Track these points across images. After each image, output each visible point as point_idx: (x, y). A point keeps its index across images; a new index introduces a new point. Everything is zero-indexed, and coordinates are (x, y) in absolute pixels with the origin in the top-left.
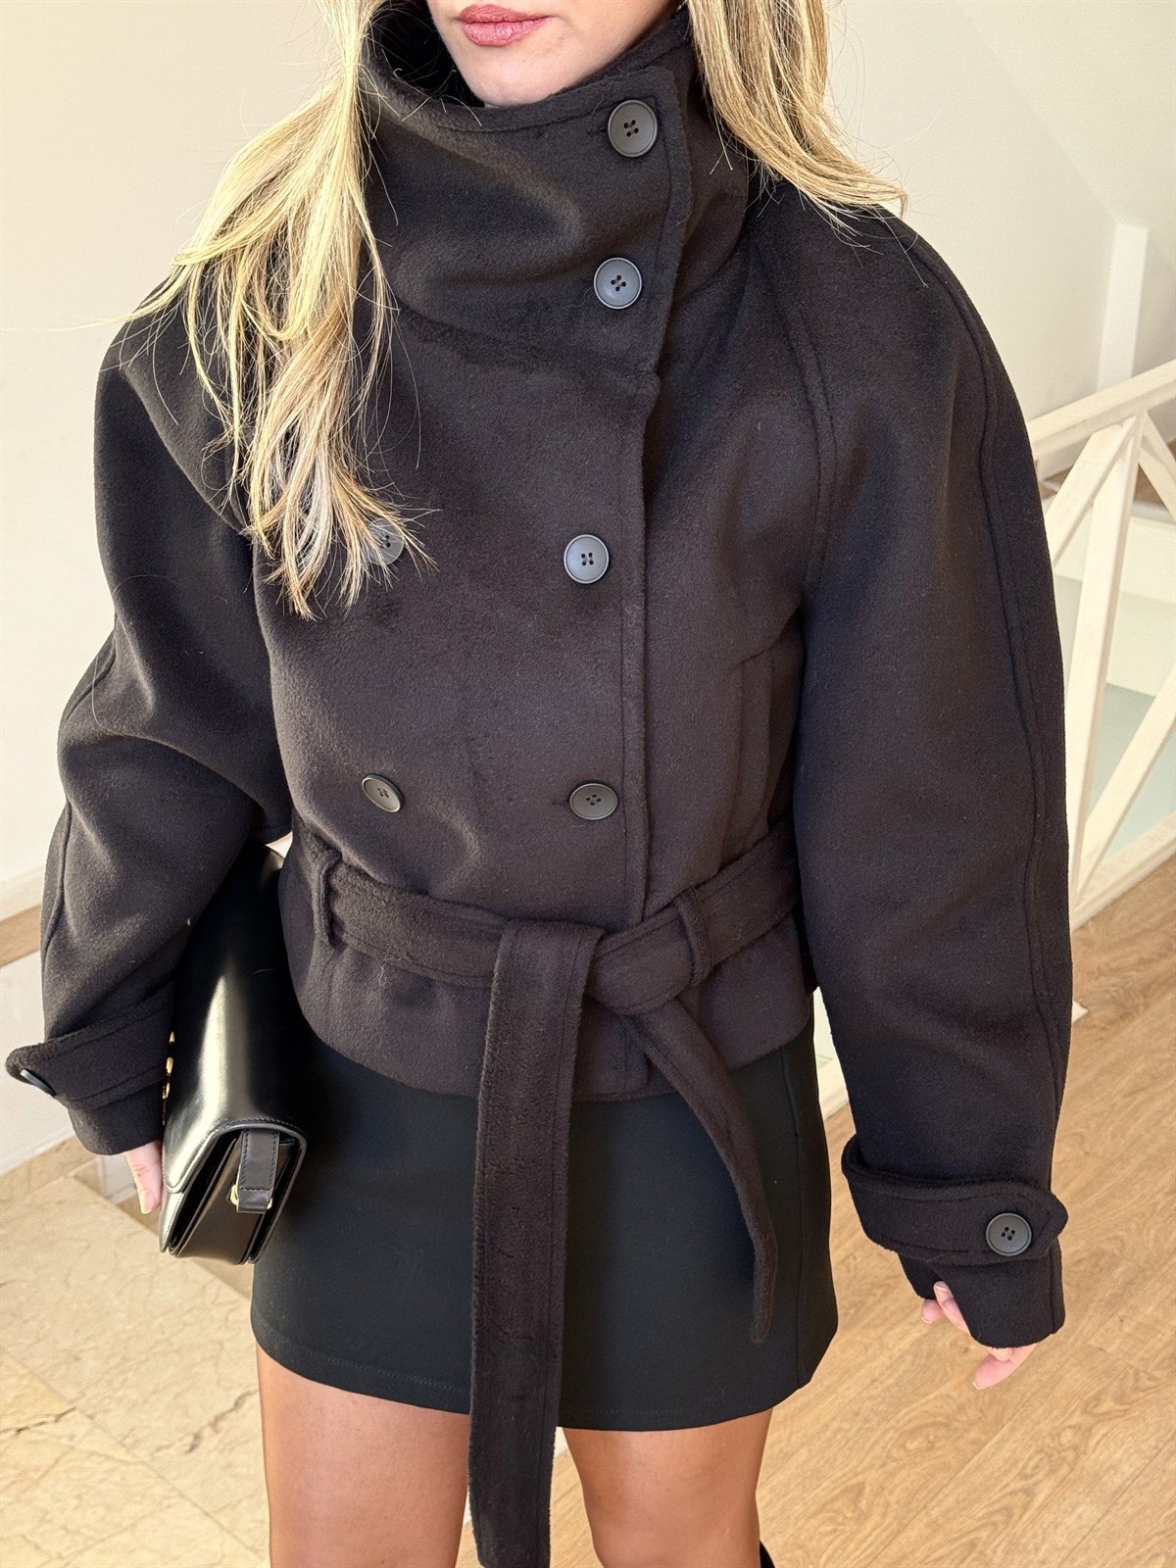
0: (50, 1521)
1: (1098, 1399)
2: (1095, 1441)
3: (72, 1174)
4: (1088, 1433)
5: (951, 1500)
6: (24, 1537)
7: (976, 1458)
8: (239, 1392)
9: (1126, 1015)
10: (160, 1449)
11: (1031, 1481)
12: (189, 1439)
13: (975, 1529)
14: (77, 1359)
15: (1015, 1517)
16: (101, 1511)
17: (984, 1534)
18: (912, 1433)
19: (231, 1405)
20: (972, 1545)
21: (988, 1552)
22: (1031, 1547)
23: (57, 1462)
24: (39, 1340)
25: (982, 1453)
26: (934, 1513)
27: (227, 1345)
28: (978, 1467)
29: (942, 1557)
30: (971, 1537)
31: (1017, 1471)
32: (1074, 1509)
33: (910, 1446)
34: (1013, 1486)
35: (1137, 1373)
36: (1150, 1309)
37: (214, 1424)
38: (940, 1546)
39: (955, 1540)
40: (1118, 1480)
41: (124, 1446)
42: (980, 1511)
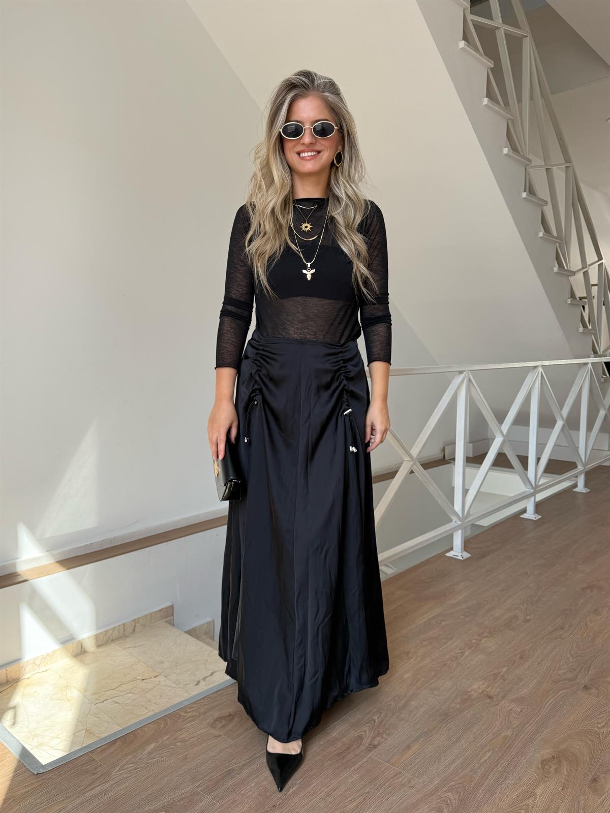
0: (150, 702)
1: (483, 633)
2: (482, 642)
3: (164, 620)
4: (481, 640)
5: (437, 655)
6: (142, 705)
7: (445, 646)
8: (212, 672)
9: (483, 556)
10: (186, 685)
11: (463, 650)
12: (196, 683)
14: (162, 663)
16: (167, 699)
17: (449, 662)
18: (425, 641)
19: (209, 674)
20: (445, 665)
21: (451, 666)
22: (464, 665)
23: (154, 687)
24: (151, 658)
25: (447, 645)
26: (433, 657)
27: (209, 660)
29: (435, 667)
31: (458, 649)
32: (478, 656)
33: (424, 643)
34: (457, 652)
35: (494, 628)
36: (497, 615)
37: (204, 679)
38: (435, 665)
39: (439, 663)
40: (491, 650)
41: (175, 683)
42: (447, 657)
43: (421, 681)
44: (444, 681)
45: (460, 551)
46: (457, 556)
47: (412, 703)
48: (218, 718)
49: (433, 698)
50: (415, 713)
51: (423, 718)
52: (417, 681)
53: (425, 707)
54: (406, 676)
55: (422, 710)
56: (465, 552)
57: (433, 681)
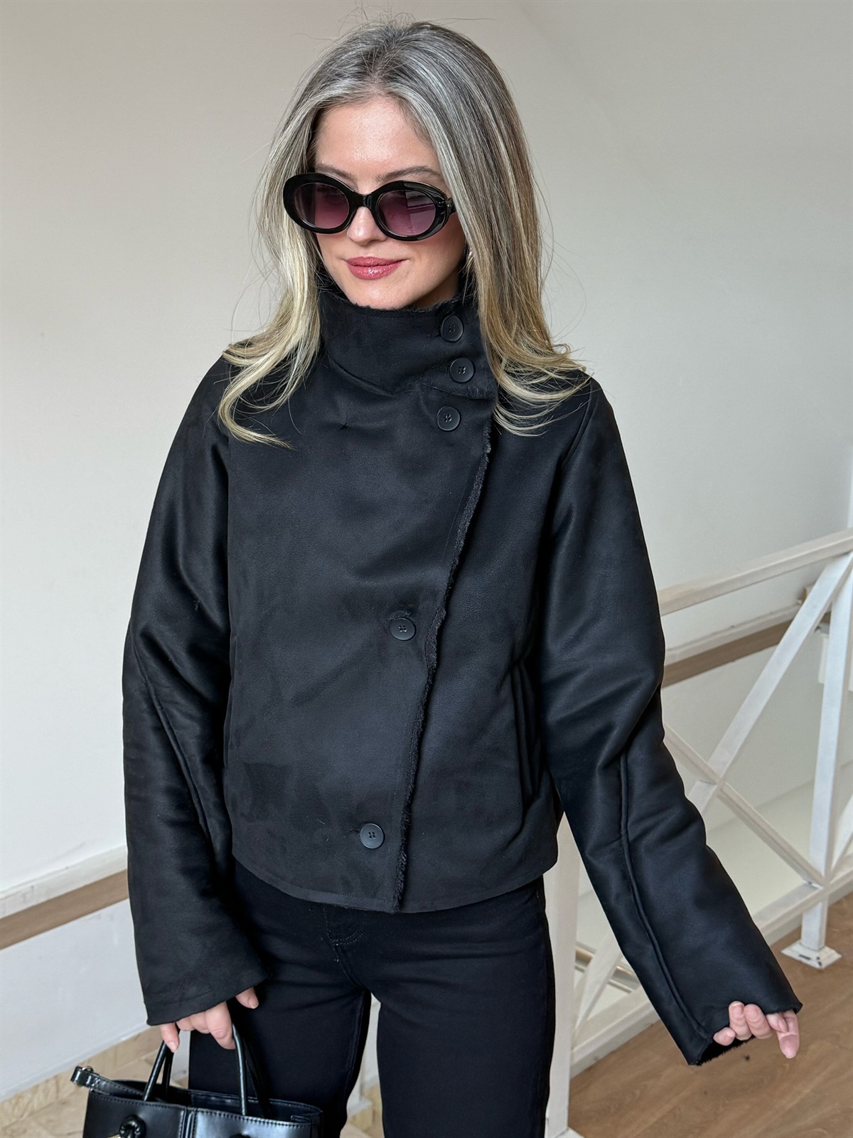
45: (816, 948)
46: (808, 959)
56: (827, 949)
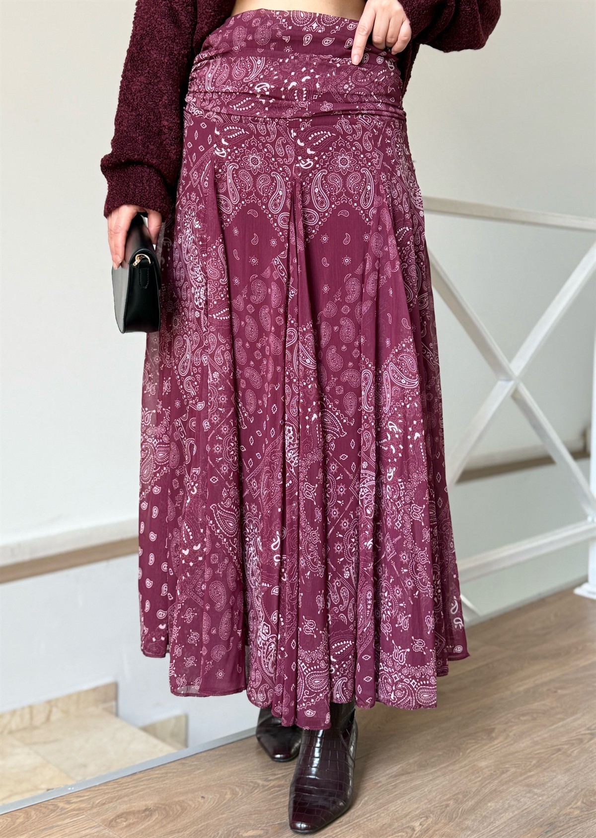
3: (100, 707)
5: (546, 736)
7: (560, 724)
13: (561, 745)
15: (586, 741)
17: (566, 747)
18: (524, 715)
20: (559, 750)
21: (569, 752)
24: (67, 759)
25: (565, 722)
26: (535, 739)
28: (562, 726)
29: (538, 753)
30: (558, 747)
31: (585, 728)
33: (522, 718)
34: (583, 732)
38: (539, 749)
39: (548, 748)
42: (564, 739)
43: (509, 773)
44: (555, 774)
47: (489, 804)
48: (122, 814)
49: (529, 798)
50: (492, 820)
51: (507, 829)
52: (503, 773)
53: (513, 812)
54: (483, 764)
55: (508, 815)
57: (532, 773)
